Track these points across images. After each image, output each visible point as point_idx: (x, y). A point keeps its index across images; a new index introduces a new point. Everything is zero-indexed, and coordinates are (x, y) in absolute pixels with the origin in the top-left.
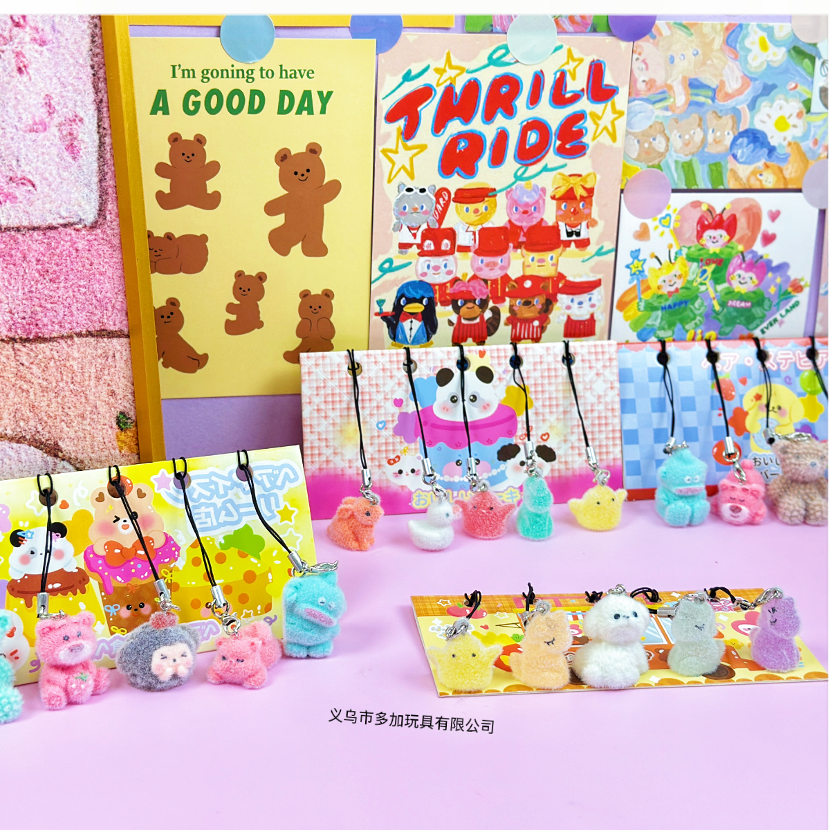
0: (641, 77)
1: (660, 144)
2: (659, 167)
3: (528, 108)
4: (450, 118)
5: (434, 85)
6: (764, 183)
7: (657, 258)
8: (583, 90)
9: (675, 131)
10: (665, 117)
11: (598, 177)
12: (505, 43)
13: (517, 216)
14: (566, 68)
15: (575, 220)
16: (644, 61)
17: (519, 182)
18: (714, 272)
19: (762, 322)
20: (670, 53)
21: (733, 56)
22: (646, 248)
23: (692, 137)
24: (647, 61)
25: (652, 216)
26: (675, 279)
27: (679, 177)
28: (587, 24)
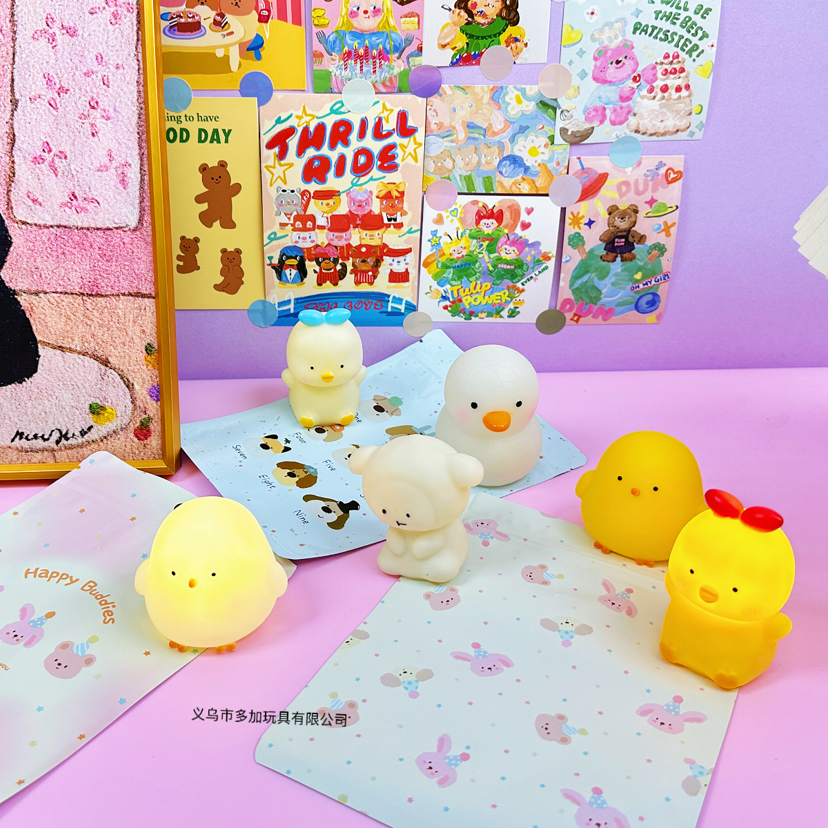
0: (433, 121)
1: (448, 164)
2: (449, 178)
3: (358, 141)
4: (308, 147)
5: (296, 126)
6: (522, 190)
7: (448, 235)
8: (394, 129)
9: (459, 156)
10: (450, 146)
11: (407, 184)
12: (340, 99)
13: (355, 208)
14: (382, 115)
15: (392, 211)
16: (435, 110)
17: (354, 187)
18: (487, 246)
19: (522, 279)
20: (453, 106)
21: (497, 108)
22: (441, 230)
23: (470, 160)
24: (437, 111)
25: (445, 209)
26: (462, 250)
27: (463, 185)
28: (395, 87)
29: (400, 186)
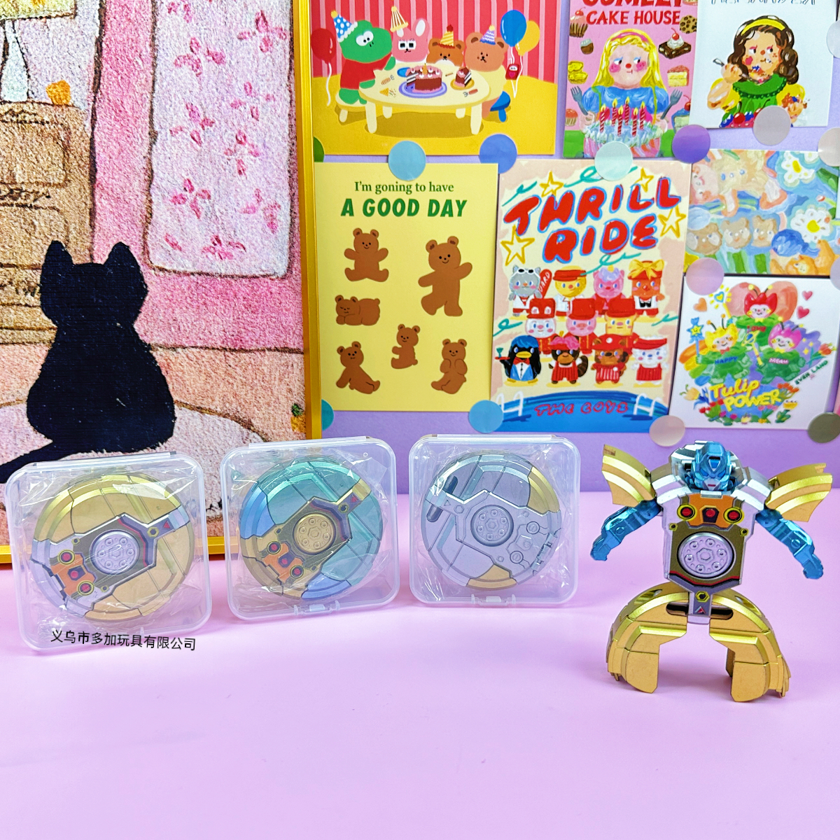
0: (699, 190)
1: (715, 240)
2: (714, 256)
3: (611, 212)
4: (552, 219)
5: (540, 195)
6: (799, 270)
7: (712, 324)
8: (653, 199)
9: (727, 231)
10: (718, 219)
11: (666, 263)
12: (593, 165)
13: (602, 291)
14: (640, 183)
15: (646, 295)
16: (701, 178)
17: (603, 267)
18: (759, 336)
19: (796, 376)
20: (723, 172)
21: (772, 175)
22: (704, 317)
23: (741, 235)
24: (704, 178)
25: (709, 292)
26: (727, 341)
27: (731, 264)
28: (656, 151)
29: (658, 265)
